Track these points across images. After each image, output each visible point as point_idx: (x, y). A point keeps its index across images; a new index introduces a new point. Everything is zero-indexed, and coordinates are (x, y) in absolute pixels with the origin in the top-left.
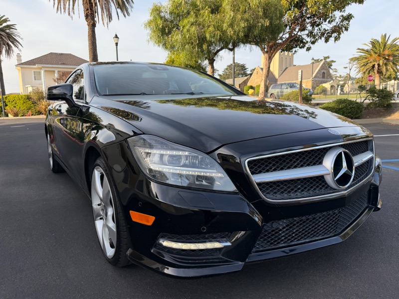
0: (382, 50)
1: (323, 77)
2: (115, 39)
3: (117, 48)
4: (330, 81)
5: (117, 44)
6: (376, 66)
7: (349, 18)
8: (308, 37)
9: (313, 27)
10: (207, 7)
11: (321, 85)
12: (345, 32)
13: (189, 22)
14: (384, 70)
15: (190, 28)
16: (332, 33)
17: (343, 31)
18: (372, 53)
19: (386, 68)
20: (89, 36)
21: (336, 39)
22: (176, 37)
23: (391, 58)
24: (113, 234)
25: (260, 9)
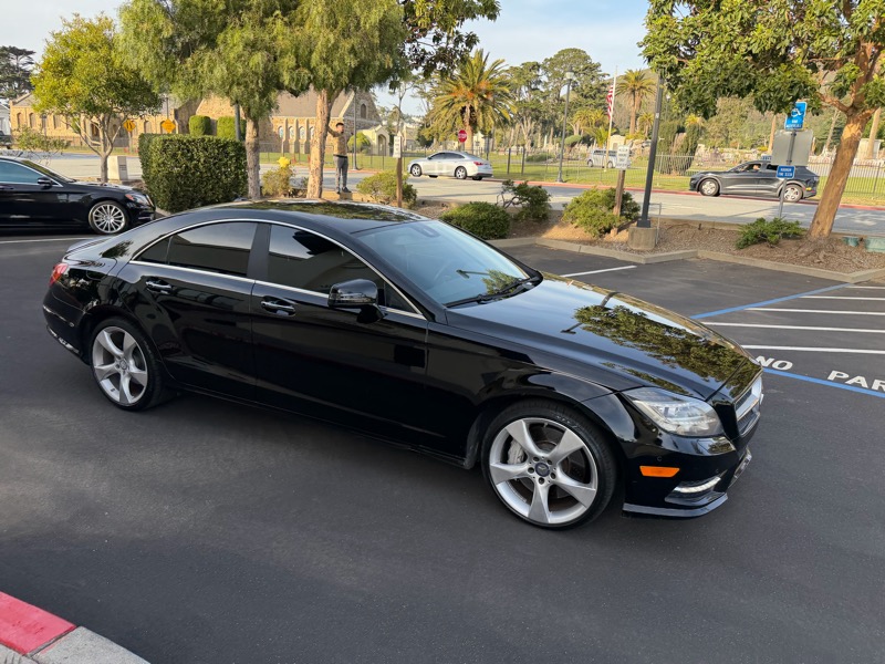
1: (363, 115)
4: (376, 125)
6: (468, 111)
7: (472, 40)
11: (359, 132)
14: (480, 119)
16: (436, 61)
18: (461, 83)
19: (484, 118)
23: (491, 99)
24: (586, 493)
25: (377, 33)
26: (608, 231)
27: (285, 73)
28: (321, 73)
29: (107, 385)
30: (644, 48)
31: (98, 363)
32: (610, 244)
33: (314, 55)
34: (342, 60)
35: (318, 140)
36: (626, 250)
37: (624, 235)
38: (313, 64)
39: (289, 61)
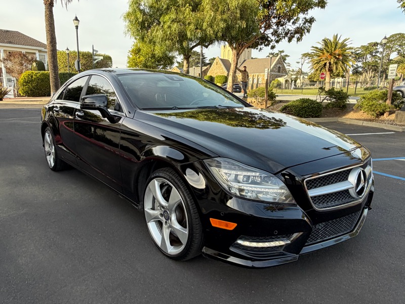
0: (333, 49)
1: (279, 71)
2: (75, 21)
3: (77, 31)
4: (285, 76)
5: (77, 27)
6: (328, 64)
7: (311, 21)
8: (273, 35)
9: (278, 26)
10: (188, 5)
11: (276, 79)
12: (307, 34)
13: (170, 18)
14: (334, 68)
15: (172, 25)
16: (294, 34)
17: (305, 33)
18: (325, 51)
19: (336, 67)
20: (46, 16)
21: (299, 40)
22: (157, 33)
23: (341, 58)
24: (183, 235)
25: (238, 11)
26: (382, 114)
32: (383, 121)
35: (232, 74)
36: (392, 124)
37: (393, 117)
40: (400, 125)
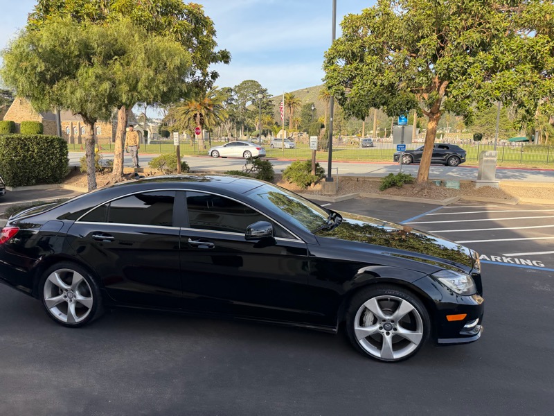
0: (202, 98)
6: (198, 116)
7: (215, 76)
14: (206, 121)
19: (209, 120)
23: (212, 109)
24: (416, 337)
26: (309, 185)
27: (123, 95)
28: (144, 95)
29: (55, 312)
30: (325, 82)
31: (47, 297)
32: (312, 192)
33: (140, 84)
34: (158, 87)
35: (120, 136)
36: (322, 195)
37: (319, 187)
38: (139, 89)
39: (124, 87)
40: (329, 195)
